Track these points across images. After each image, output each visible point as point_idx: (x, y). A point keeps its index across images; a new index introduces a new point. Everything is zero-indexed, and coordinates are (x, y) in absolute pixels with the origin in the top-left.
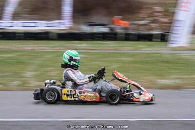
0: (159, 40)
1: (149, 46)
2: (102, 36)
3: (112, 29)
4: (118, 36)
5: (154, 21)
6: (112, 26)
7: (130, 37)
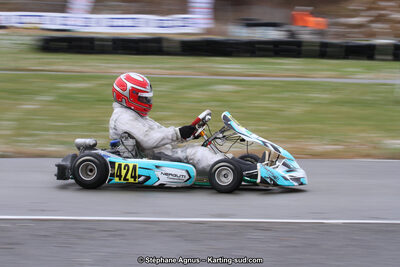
0: (390, 58)
1: (369, 69)
2: (271, 46)
3: (292, 34)
4: (303, 48)
5: (379, 19)
6: (293, 28)
7: (328, 49)
